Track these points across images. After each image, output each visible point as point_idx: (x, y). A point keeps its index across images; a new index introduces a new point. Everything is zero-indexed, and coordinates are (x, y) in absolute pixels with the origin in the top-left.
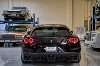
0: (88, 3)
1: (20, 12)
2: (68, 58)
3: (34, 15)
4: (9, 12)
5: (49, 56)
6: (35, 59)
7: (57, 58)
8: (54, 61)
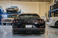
0: (47, 5)
1: (14, 9)
2: (38, 32)
3: (21, 10)
4: (8, 8)
5: (27, 30)
6: (19, 32)
7: (32, 31)
8: (30, 33)
